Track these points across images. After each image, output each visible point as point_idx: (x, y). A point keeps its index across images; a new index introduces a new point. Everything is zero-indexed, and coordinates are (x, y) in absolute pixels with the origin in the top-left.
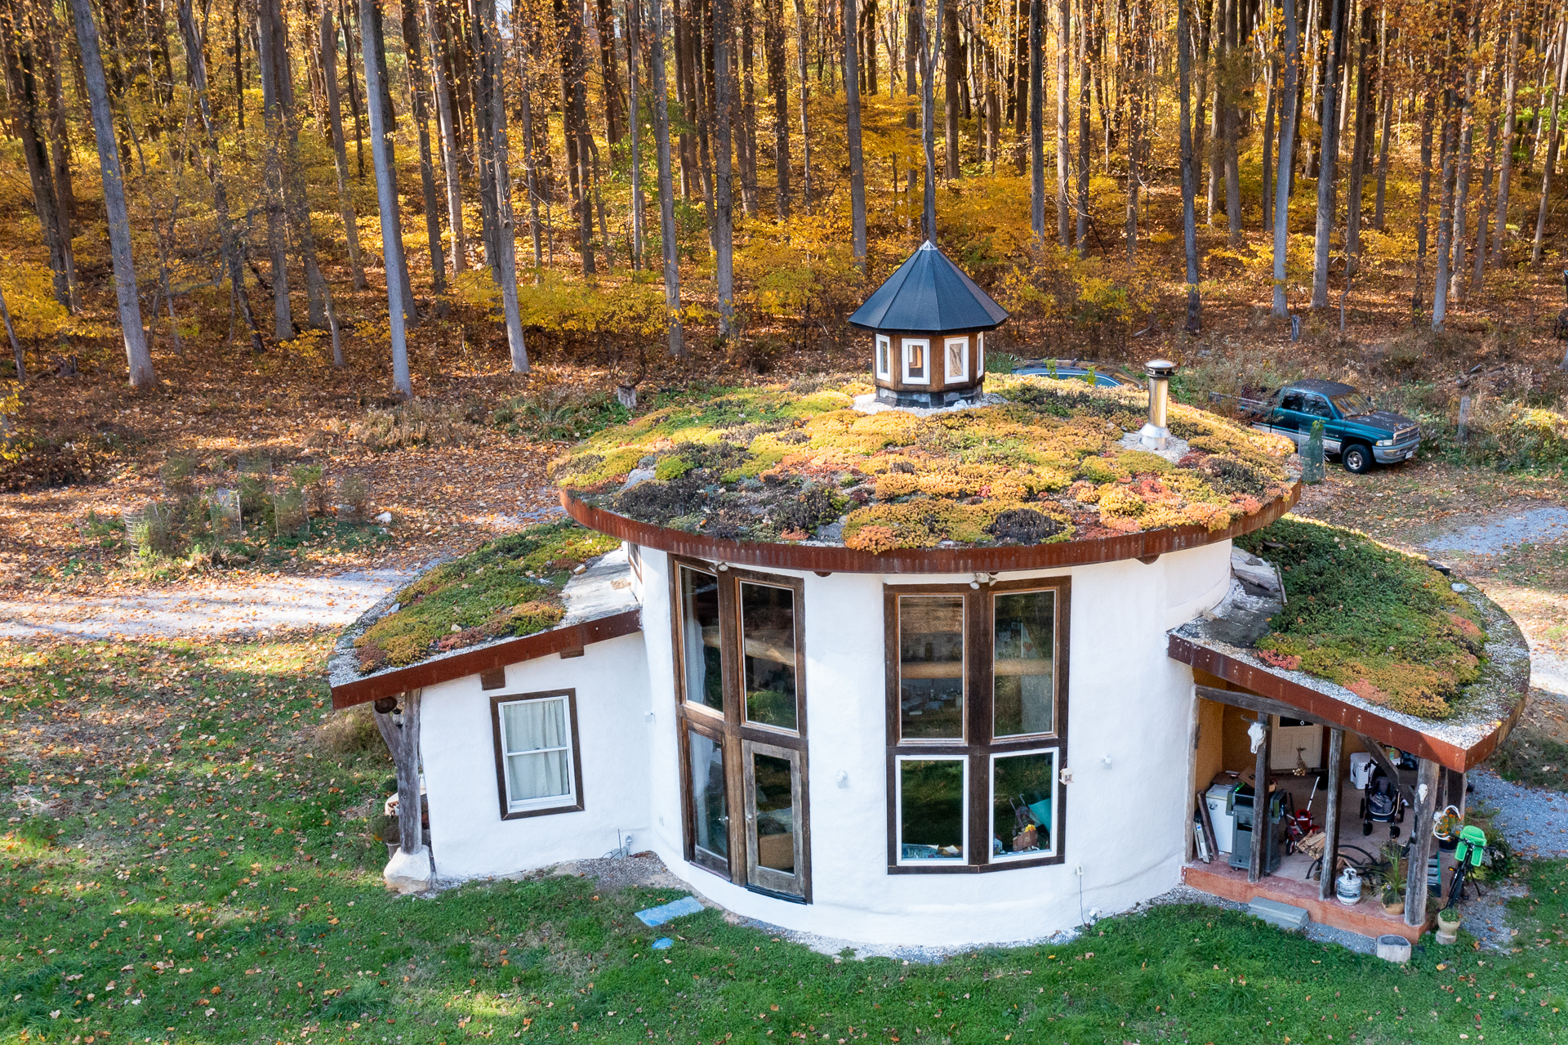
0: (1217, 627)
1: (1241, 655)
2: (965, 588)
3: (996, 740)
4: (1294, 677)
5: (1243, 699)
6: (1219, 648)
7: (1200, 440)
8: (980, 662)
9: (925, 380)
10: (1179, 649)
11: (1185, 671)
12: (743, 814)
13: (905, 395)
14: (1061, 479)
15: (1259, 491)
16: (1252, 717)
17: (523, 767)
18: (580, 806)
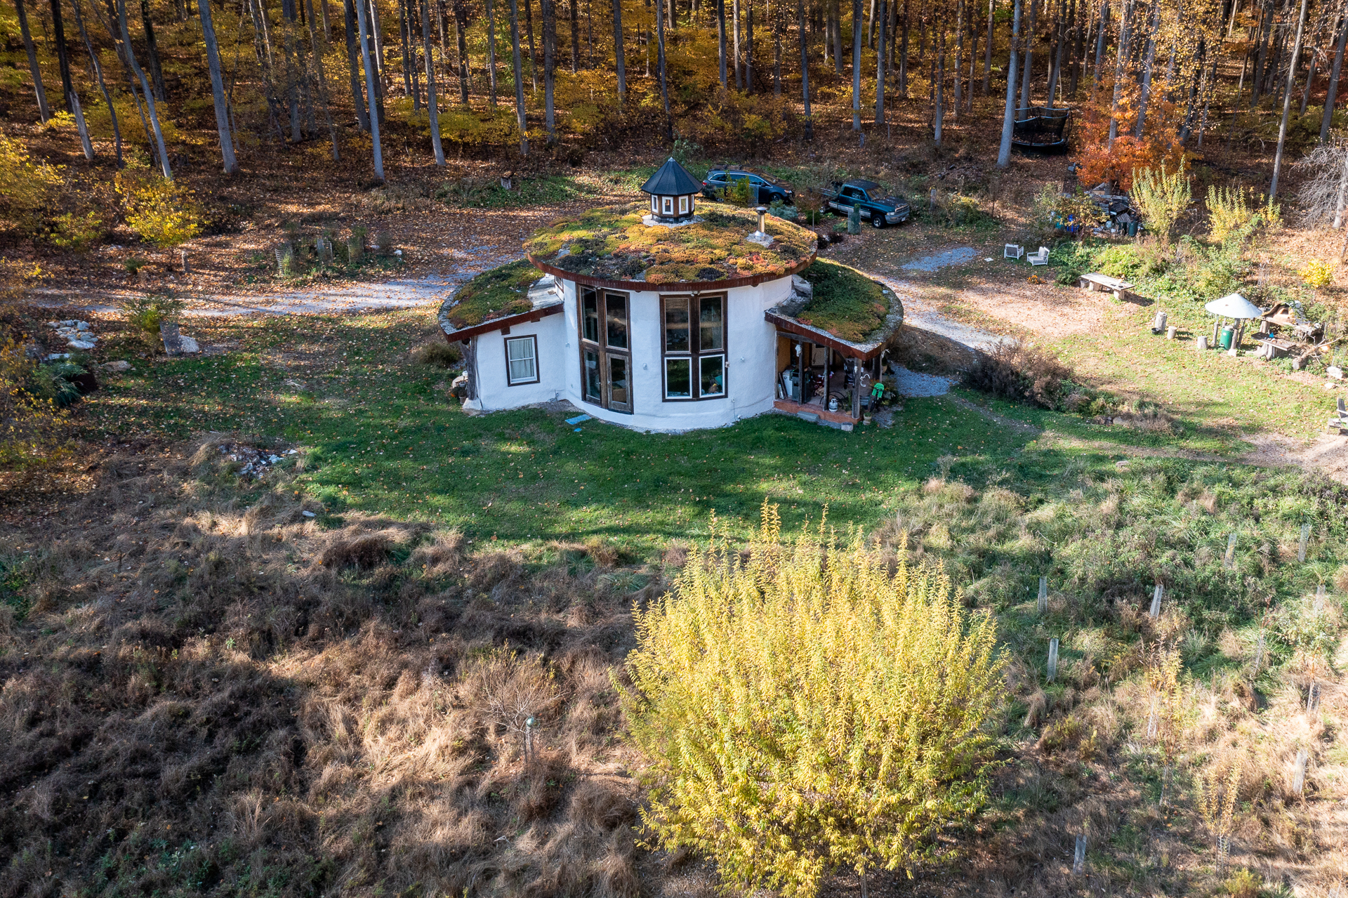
0: (783, 309)
1: (791, 320)
2: (688, 296)
3: (701, 351)
4: (809, 328)
5: (794, 336)
6: (783, 317)
7: (778, 237)
8: (695, 323)
9: (671, 213)
10: (769, 318)
11: (772, 326)
12: (605, 381)
13: (663, 219)
14: (725, 253)
15: (797, 259)
16: (797, 343)
17: (516, 366)
18: (538, 381)
